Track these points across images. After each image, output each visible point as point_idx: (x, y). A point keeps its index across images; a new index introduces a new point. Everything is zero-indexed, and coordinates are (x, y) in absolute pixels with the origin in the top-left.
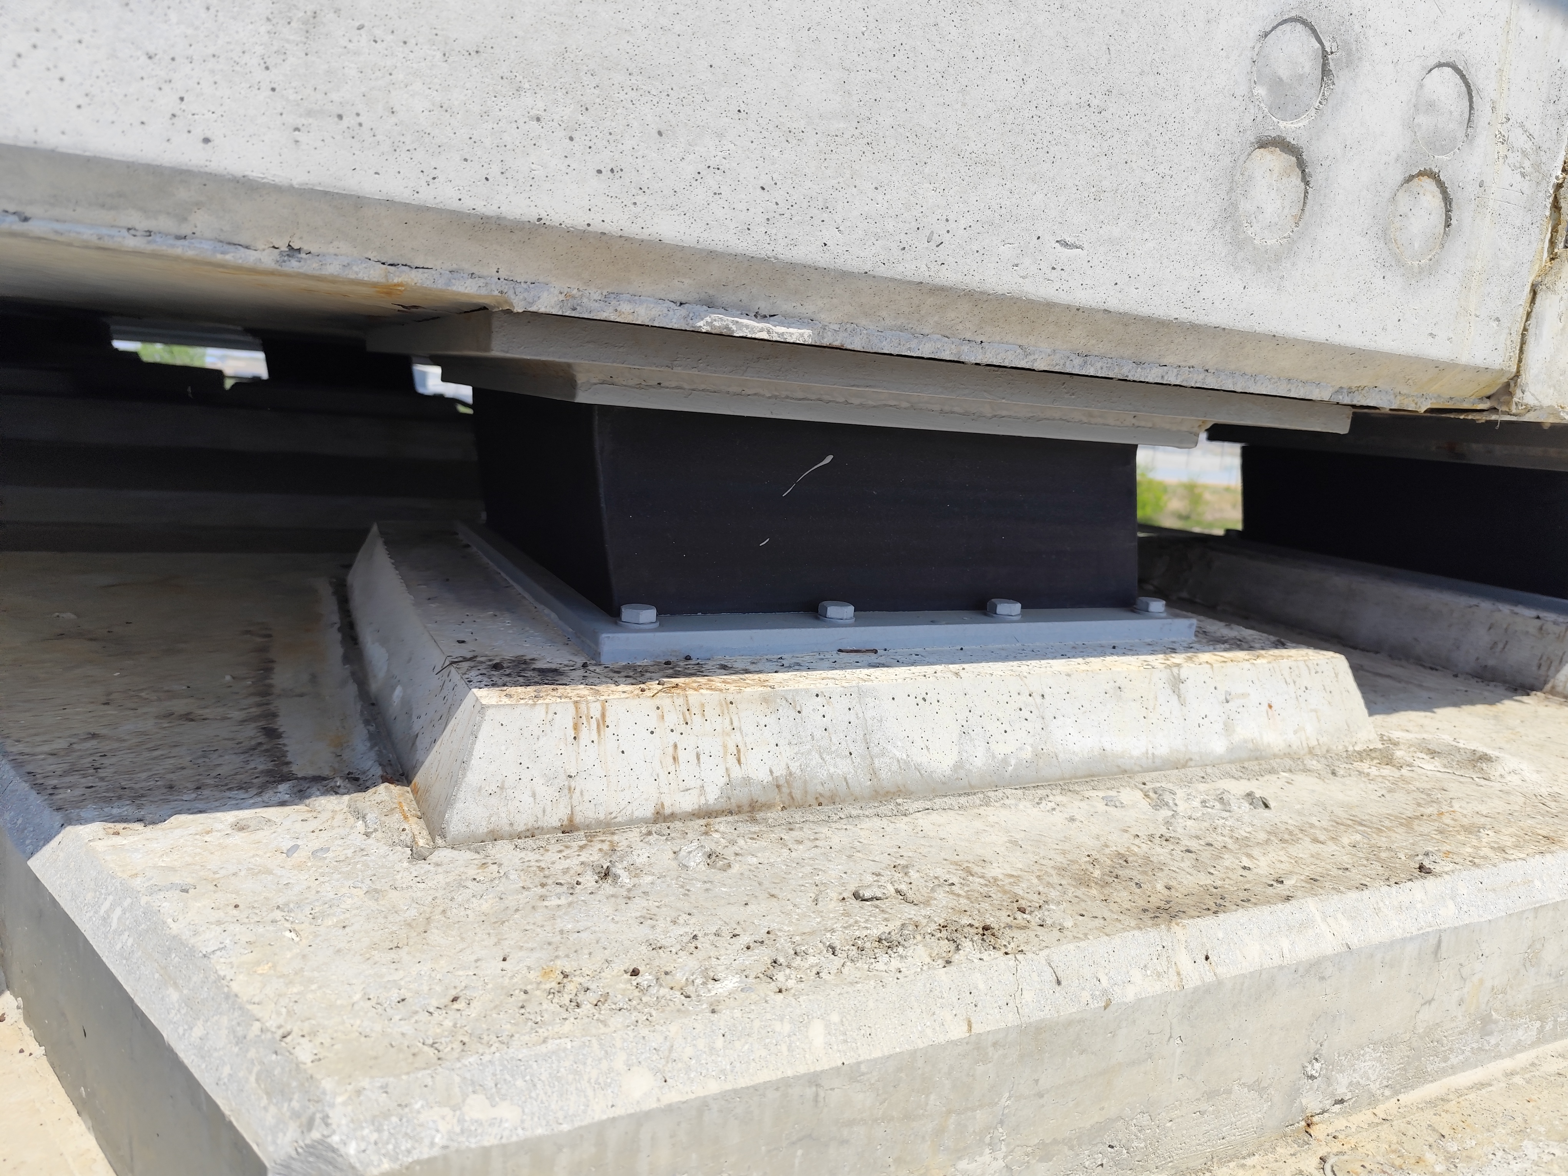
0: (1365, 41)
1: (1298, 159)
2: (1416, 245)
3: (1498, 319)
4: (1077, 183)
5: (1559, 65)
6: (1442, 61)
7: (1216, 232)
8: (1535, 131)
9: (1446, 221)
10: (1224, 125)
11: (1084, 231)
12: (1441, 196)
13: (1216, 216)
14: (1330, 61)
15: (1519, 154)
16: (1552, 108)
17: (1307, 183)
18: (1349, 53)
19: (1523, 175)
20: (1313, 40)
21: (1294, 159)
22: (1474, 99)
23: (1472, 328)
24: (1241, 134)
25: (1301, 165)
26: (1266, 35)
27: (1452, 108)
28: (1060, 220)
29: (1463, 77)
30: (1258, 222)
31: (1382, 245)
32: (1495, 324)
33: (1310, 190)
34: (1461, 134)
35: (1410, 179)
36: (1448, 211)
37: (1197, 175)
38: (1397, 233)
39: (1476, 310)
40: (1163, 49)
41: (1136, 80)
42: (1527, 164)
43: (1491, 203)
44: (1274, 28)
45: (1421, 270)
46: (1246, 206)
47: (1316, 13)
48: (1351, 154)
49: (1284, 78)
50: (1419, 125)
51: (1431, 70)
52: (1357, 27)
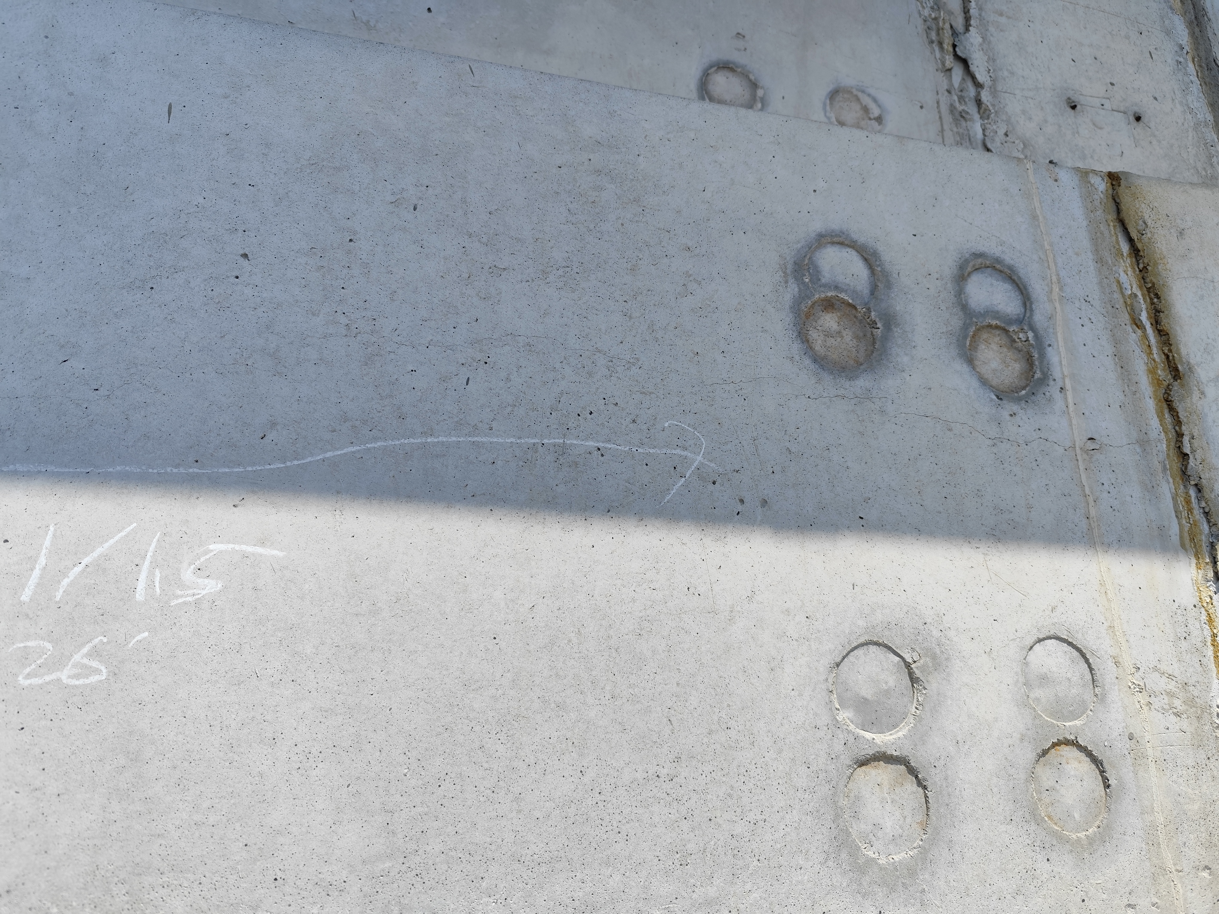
0: (948, 642)
1: (907, 767)
2: (1077, 816)
3: (1207, 868)
4: (658, 854)
5: (1176, 604)
6: (1041, 637)
7: (830, 863)
8: (1175, 669)
9: (1104, 783)
10: (813, 757)
11: (675, 901)
12: (1088, 759)
13: (826, 848)
14: (915, 670)
15: (1165, 696)
16: (1184, 644)
17: (925, 788)
18: (934, 657)
19: (1177, 715)
20: (892, 656)
21: (903, 767)
22: (1091, 661)
23: (1179, 885)
24: (834, 761)
25: (912, 771)
26: (838, 665)
27: (1069, 675)
28: (644, 896)
29: (1070, 644)
30: (878, 839)
31: (1033, 827)
32: (1205, 874)
33: (929, 794)
34: (1088, 696)
35: (1045, 753)
36: (1102, 772)
37: (794, 812)
38: (1050, 809)
39: (1175, 865)
40: (729, 706)
41: (706, 740)
42: (1177, 703)
43: (1150, 752)
44: (844, 658)
45: (1091, 840)
46: (856, 829)
47: (887, 633)
48: (967, 747)
49: (869, 697)
50: (1037, 700)
51: (1031, 648)
52: (936, 633)
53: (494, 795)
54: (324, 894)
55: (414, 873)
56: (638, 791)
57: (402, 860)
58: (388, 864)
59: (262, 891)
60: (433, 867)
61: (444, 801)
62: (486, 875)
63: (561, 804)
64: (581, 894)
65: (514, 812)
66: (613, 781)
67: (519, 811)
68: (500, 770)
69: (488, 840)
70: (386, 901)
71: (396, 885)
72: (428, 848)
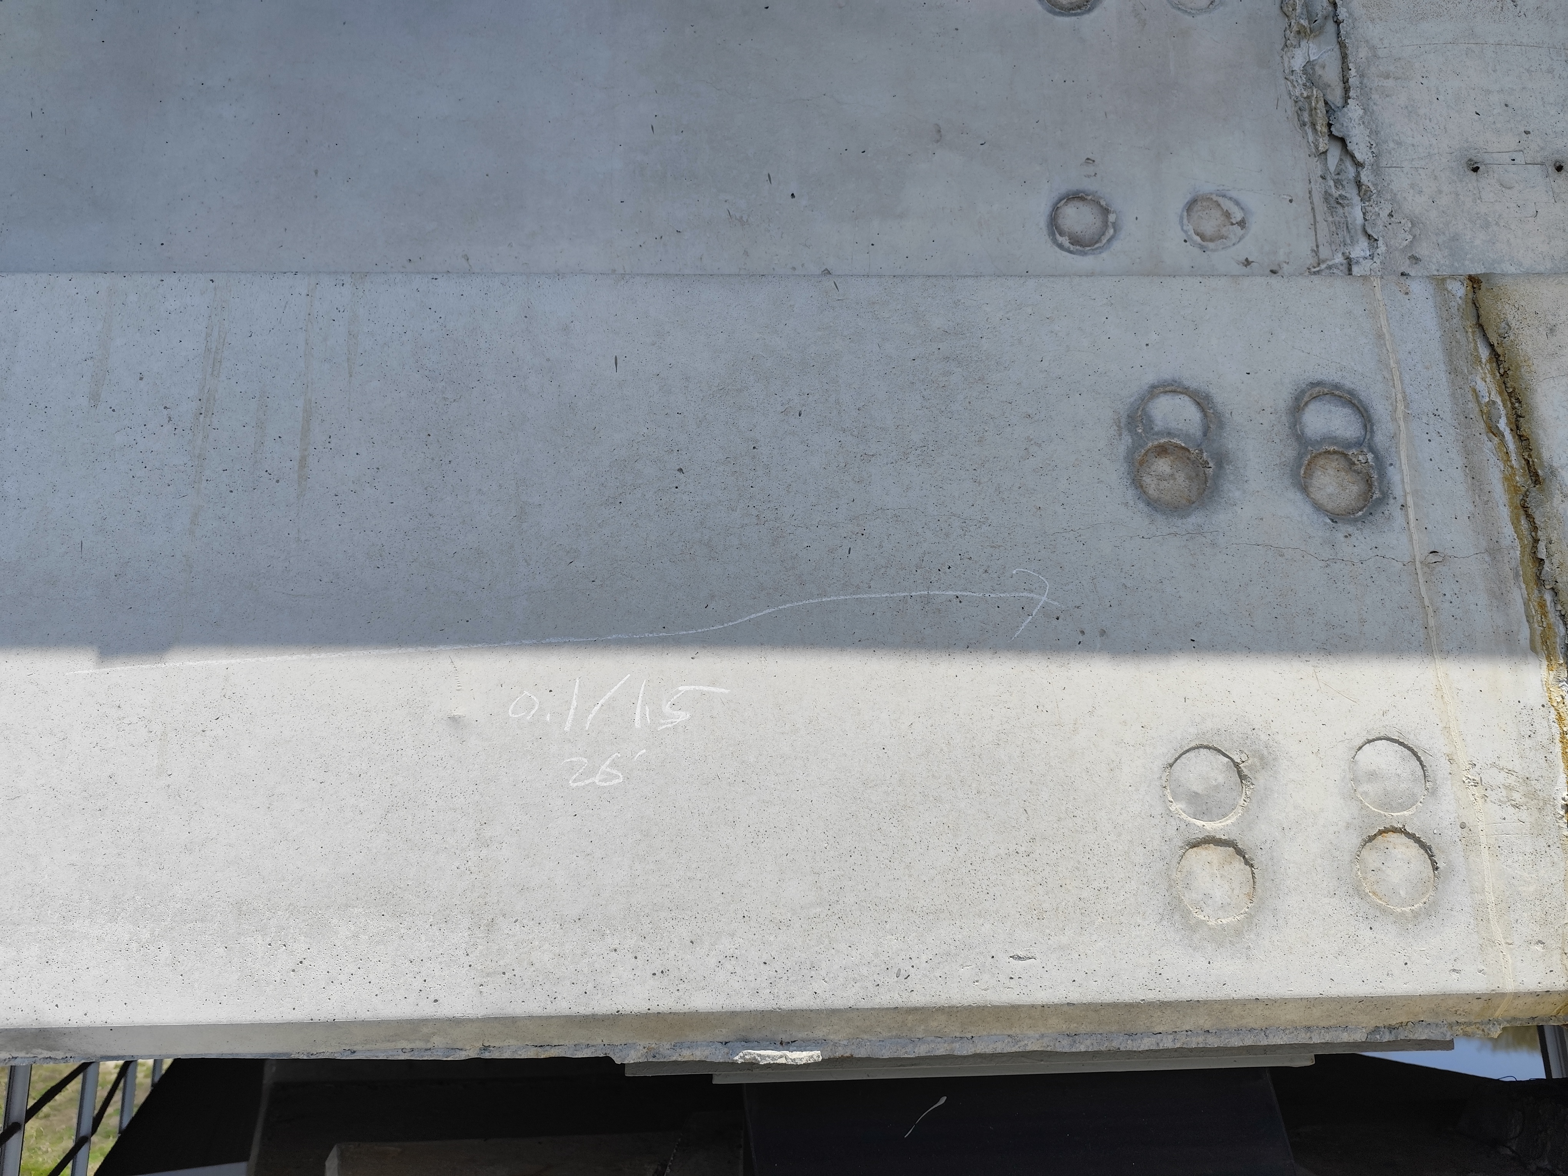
0: (1275, 745)
1: (1235, 849)
2: (1403, 893)
3: (1540, 942)
4: (1020, 910)
5: (1521, 705)
6: (1371, 738)
7: (1165, 923)
8: (1517, 765)
9: (1433, 866)
10: (1149, 839)
11: (1034, 945)
12: (1417, 845)
13: (1161, 911)
14: (1243, 768)
15: (1502, 790)
16: (1528, 742)
17: (1252, 866)
18: (1262, 758)
19: (1516, 806)
20: (1221, 757)
21: (1231, 849)
22: (1422, 759)
23: (1509, 956)
24: (1168, 843)
25: (1240, 852)
26: (1171, 765)
27: (1399, 772)
28: (1009, 940)
29: (1401, 744)
30: (1208, 906)
31: (1357, 900)
32: (1539, 948)
33: (1255, 871)
34: (1419, 790)
35: (1371, 839)
36: (1431, 856)
37: (1133, 882)
38: (1375, 886)
39: (1504, 938)
40: (1074, 799)
41: (1055, 825)
42: (1516, 796)
43: (1483, 839)
44: (1176, 760)
45: (1416, 915)
46: (1188, 898)
47: (1216, 738)
48: (1292, 833)
49: (1200, 791)
50: (1365, 794)
51: (1360, 748)
52: (1264, 737)
53: (891, 864)
54: (777, 928)
55: (837, 916)
56: (1002, 863)
57: (828, 907)
58: (818, 910)
59: (736, 924)
60: (850, 913)
61: (855, 868)
62: (888, 920)
63: (942, 872)
64: (960, 937)
65: (907, 876)
66: (981, 855)
67: (910, 876)
68: (894, 846)
69: (889, 895)
70: (819, 935)
71: (825, 924)
72: (846, 900)
